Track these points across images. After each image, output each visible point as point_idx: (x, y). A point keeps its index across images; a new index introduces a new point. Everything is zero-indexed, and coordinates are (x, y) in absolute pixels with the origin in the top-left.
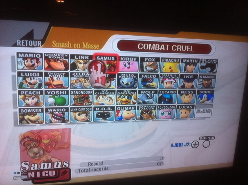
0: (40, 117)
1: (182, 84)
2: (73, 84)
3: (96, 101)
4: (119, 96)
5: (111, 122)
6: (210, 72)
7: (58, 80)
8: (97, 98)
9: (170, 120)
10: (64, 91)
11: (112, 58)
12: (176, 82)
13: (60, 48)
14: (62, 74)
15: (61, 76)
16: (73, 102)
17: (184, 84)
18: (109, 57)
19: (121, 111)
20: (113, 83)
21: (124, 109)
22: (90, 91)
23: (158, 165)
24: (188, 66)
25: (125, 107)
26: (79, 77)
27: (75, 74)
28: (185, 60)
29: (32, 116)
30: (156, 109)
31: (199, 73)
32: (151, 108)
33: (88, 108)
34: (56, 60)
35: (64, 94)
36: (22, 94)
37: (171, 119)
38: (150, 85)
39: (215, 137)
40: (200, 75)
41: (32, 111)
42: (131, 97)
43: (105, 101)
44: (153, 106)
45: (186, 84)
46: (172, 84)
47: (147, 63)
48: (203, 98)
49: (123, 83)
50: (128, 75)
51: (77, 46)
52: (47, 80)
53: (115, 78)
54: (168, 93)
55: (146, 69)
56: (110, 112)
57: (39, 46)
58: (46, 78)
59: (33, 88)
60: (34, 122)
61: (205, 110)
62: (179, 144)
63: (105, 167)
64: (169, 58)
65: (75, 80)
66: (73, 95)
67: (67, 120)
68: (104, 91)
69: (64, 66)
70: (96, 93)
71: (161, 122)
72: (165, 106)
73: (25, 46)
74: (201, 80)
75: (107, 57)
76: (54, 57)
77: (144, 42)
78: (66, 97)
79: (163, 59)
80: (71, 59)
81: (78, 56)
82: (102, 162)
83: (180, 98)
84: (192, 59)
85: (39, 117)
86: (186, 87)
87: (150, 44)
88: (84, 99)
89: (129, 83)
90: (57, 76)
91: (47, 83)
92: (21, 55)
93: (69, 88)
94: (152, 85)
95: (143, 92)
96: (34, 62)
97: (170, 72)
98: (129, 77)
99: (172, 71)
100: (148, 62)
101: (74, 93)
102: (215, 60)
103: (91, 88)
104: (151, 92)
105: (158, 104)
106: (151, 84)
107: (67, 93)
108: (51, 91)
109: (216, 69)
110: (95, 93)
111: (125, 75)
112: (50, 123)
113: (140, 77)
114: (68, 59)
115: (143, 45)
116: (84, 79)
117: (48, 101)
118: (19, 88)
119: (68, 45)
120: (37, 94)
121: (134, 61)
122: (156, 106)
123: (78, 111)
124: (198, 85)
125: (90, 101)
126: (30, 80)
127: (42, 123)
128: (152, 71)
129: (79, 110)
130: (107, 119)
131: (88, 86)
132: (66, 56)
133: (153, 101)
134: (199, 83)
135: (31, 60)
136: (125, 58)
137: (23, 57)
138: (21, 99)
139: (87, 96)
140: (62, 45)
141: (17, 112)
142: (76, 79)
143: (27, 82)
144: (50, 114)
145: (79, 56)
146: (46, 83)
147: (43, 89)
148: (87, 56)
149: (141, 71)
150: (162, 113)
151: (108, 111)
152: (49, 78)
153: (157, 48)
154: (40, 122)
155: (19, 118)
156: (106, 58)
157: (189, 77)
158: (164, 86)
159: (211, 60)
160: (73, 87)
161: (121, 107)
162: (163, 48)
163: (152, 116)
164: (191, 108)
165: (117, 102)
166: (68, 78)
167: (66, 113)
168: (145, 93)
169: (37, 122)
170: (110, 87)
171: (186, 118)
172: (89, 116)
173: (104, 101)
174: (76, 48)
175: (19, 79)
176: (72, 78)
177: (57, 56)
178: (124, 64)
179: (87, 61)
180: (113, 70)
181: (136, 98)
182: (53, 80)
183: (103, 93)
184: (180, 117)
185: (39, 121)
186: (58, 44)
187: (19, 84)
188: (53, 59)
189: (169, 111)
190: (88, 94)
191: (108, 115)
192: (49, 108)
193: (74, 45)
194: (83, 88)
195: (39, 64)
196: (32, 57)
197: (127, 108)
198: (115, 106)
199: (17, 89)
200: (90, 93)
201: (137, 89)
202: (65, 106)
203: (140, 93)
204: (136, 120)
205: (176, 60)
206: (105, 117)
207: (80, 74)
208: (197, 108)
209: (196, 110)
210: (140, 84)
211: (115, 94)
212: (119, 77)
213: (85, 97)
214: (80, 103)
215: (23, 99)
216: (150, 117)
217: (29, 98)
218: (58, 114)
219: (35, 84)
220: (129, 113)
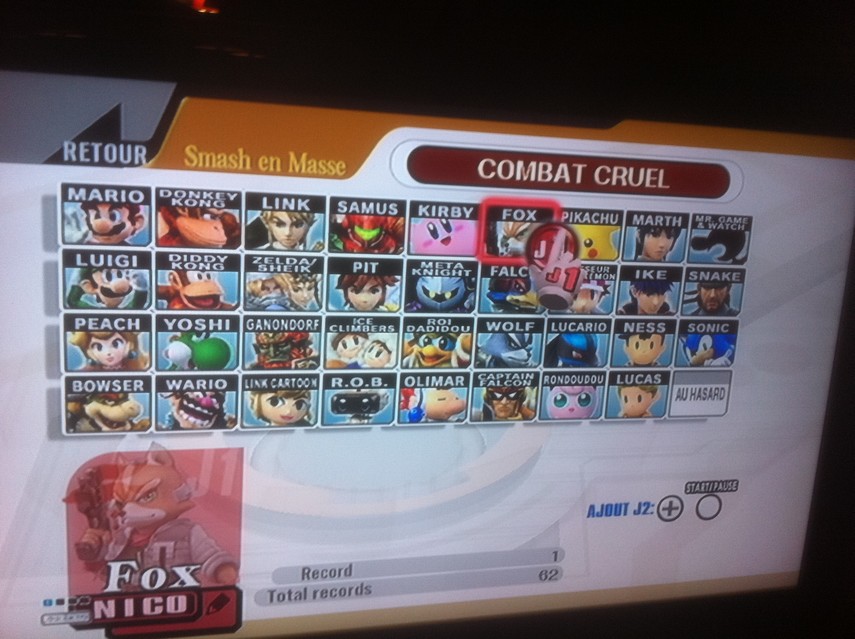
0: (139, 407)
1: (630, 300)
2: (254, 294)
3: (331, 355)
4: (413, 338)
5: (383, 428)
6: (724, 258)
7: (202, 281)
8: (335, 345)
9: (586, 422)
10: (224, 318)
11: (391, 206)
12: (608, 293)
13: (210, 170)
14: (218, 261)
15: (214, 267)
16: (251, 358)
17: (635, 300)
18: (378, 205)
19: (417, 390)
20: (393, 293)
22: (313, 318)
23: (543, 577)
24: (649, 240)
25: (431, 375)
27: (262, 261)
28: (639, 217)
29: (112, 406)
30: (537, 385)
31: (685, 261)
32: (522, 381)
33: (303, 379)
34: (195, 213)
35: (224, 330)
37: (588, 421)
38: (517, 301)
39: (737, 484)
40: (689, 270)
41: (111, 386)
42: (454, 341)
43: (363, 356)
44: (528, 375)
45: (643, 299)
46: (592, 297)
47: (508, 225)
48: (701, 347)
49: (426, 292)
50: (445, 266)
51: (268, 165)
52: (163, 280)
53: (398, 277)
54: (578, 328)
55: (507, 245)
56: (382, 392)
57: (140, 164)
58: (163, 275)
59: (115, 308)
60: (116, 424)
61: (706, 389)
62: (616, 505)
63: (359, 585)
64: (584, 211)
65: (261, 280)
66: (253, 334)
67: (230, 419)
68: (361, 321)
69: (222, 232)
70: (334, 328)
71: (553, 429)
72: (570, 374)
73: (92, 164)
74: (694, 287)
75: (372, 205)
76: (191, 203)
77: (498, 155)
78: (229, 338)
79: (564, 213)
80: (248, 208)
81: (271, 198)
82: (351, 566)
83: (622, 347)
84: (663, 214)
85: (136, 408)
86: (643, 311)
87: (521, 160)
88: (292, 348)
89: (448, 295)
90: (201, 268)
91: (164, 290)
92: (77, 191)
94: (523, 302)
95: (494, 324)
96: (121, 217)
97: (588, 257)
99: (593, 255)
101: (258, 327)
102: (743, 217)
103: (317, 311)
104: (522, 325)
105: (545, 366)
106: (521, 298)
107: (234, 327)
108: (179, 317)
109: (744, 250)
110: (331, 328)
111: (434, 265)
112: (173, 429)
114: (239, 208)
115: (498, 163)
116: (292, 279)
117: (167, 352)
118: (68, 306)
119: (238, 161)
121: (463, 217)
122: (537, 375)
123: (269, 390)
124: (684, 302)
125: (313, 355)
126: (106, 281)
127: (146, 430)
129: (274, 387)
130: (370, 418)
131: (305, 301)
133: (529, 358)
134: (687, 297)
135: (110, 210)
136: (434, 208)
137: (84, 199)
138: (74, 344)
139: (302, 336)
140: (217, 160)
141: (59, 390)
142: (264, 276)
143: (95, 285)
144: (172, 400)
145: (277, 200)
146: (160, 290)
147: (152, 311)
148: (304, 198)
150: (559, 398)
151: (374, 391)
152: (171, 274)
153: (545, 176)
154: (139, 427)
155: (67, 411)
156: (368, 205)
157: (651, 277)
159: (727, 217)
160: (255, 307)
161: (419, 378)
162: (562, 174)
163: (525, 408)
164: (660, 381)
165: (403, 358)
166: (237, 273)
167: (229, 396)
168: (501, 330)
169: (128, 426)
170: (381, 307)
171: (641, 416)
172: (309, 406)
173: (360, 354)
174: (267, 173)
175: (69, 276)
176: (252, 273)
177: (201, 197)
178: (429, 229)
179: (302, 216)
180: (392, 251)
181: (469, 344)
182: (185, 282)
183: (356, 326)
184: (621, 414)
185: (135, 421)
186: (204, 158)
187: (67, 294)
188: (186, 210)
189: (582, 391)
190: (306, 332)
191: (375, 404)
192: (171, 378)
193: (261, 160)
194: (288, 310)
195: (138, 225)
196: (116, 200)
197: (437, 379)
198: (399, 371)
199: (60, 311)
200: (313, 325)
201: (475, 315)
202: (227, 370)
203: (482, 327)
204: (470, 423)
205: (608, 215)
206: (362, 412)
207: (278, 259)
208: (677, 384)
209: (676, 388)
210: (485, 299)
211: (397, 330)
212: (414, 271)
213: (294, 341)
214: (277, 362)
215: (79, 344)
216: (519, 411)
217: (102, 342)
218: (201, 400)
219: (124, 294)
220: (444, 399)
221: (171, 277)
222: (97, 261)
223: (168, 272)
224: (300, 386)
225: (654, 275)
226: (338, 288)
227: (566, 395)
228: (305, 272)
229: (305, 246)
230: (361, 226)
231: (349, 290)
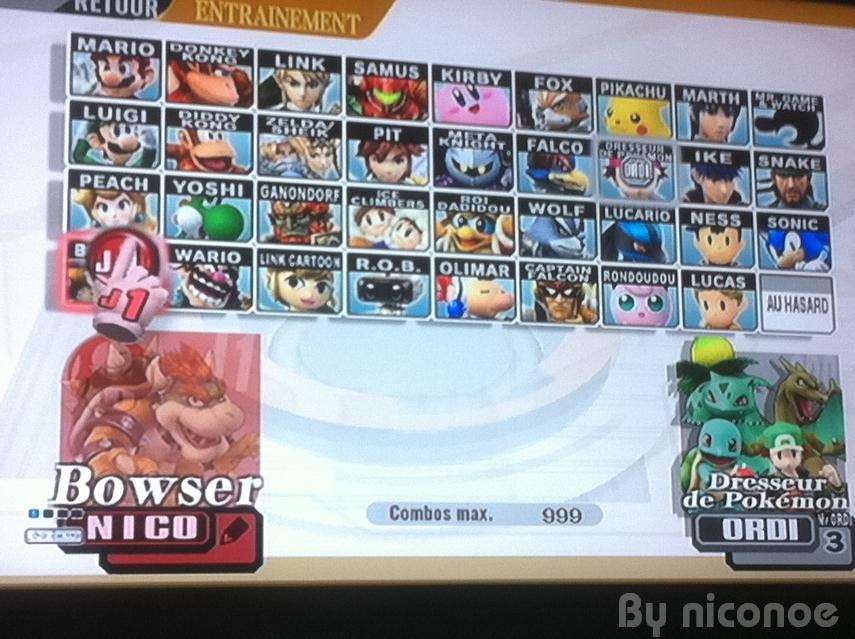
1: (693, 186)
2: (268, 157)
3: (355, 232)
4: (445, 216)
5: (419, 323)
6: (798, 142)
7: (213, 141)
8: (358, 221)
9: (661, 332)
10: (237, 183)
11: (411, 69)
12: (667, 176)
14: (229, 120)
15: (226, 126)
16: (268, 230)
17: (699, 186)
18: (397, 68)
19: (455, 279)
20: (419, 164)
21: (467, 273)
22: (333, 188)
24: (704, 117)
25: (470, 262)
26: (290, 133)
27: (276, 122)
28: (689, 91)
31: (751, 144)
32: (578, 275)
33: (325, 258)
34: (206, 69)
35: (236, 196)
36: (82, 184)
37: (664, 330)
38: (562, 180)
40: (757, 155)
42: (493, 223)
43: (391, 235)
44: (584, 269)
45: (708, 185)
47: (542, 97)
48: (787, 246)
49: (457, 165)
50: (476, 137)
52: (173, 138)
53: (424, 147)
54: (637, 216)
55: (543, 117)
56: (414, 278)
57: (151, 16)
58: (174, 132)
59: (122, 165)
61: (803, 298)
64: (626, 83)
66: (268, 203)
67: (245, 299)
68: (387, 195)
69: (234, 90)
70: (356, 201)
71: (623, 336)
72: (635, 270)
75: (390, 67)
76: (202, 58)
78: (242, 206)
79: (603, 84)
80: (259, 66)
81: (284, 56)
83: (692, 241)
84: (718, 90)
86: (710, 199)
88: (311, 221)
89: (482, 170)
90: (212, 127)
91: (174, 149)
92: (87, 42)
93: (254, 172)
94: (569, 182)
95: (537, 205)
96: (131, 70)
97: (636, 134)
98: (480, 145)
99: (642, 130)
100: (545, 93)
101: (274, 194)
102: (811, 97)
103: (337, 180)
104: (571, 209)
105: (603, 258)
106: (566, 177)
107: (248, 194)
108: (189, 179)
109: (820, 133)
110: (353, 200)
111: (463, 135)
112: (181, 307)
113: (522, 146)
114: (252, 65)
116: (308, 143)
117: (176, 217)
118: (73, 160)
120: (137, 188)
121: (491, 84)
122: (594, 269)
123: (287, 268)
124: (758, 192)
125: (334, 230)
126: (114, 135)
128: (564, 128)
129: (292, 264)
130: (403, 309)
131: (323, 168)
132: (244, 54)
133: (583, 249)
134: (761, 186)
135: (120, 62)
136: (458, 73)
138: (78, 203)
139: (321, 208)
142: (279, 139)
143: (102, 140)
144: (181, 271)
145: (290, 59)
146: (169, 149)
147: (161, 171)
148: (318, 57)
149: (522, 122)
150: (625, 299)
151: (405, 276)
152: (181, 132)
155: (68, 278)
156: (386, 67)
157: (714, 161)
158: (619, 189)
159: (792, 96)
160: (269, 172)
161: (456, 265)
163: (585, 309)
164: (744, 285)
165: (436, 239)
166: (249, 134)
167: (243, 271)
168: (546, 213)
170: (407, 180)
171: (727, 328)
172: (332, 290)
173: (387, 232)
174: (282, 30)
175: (76, 129)
176: (266, 136)
177: (213, 53)
178: (455, 96)
179: (318, 77)
180: (415, 116)
181: (511, 228)
182: (196, 141)
183: (381, 199)
184: (703, 323)
187: (73, 148)
188: (197, 65)
189: (652, 291)
190: (326, 203)
191: (407, 294)
192: (180, 247)
194: (305, 177)
195: (147, 78)
197: (478, 266)
198: (433, 255)
199: (64, 166)
200: (333, 196)
201: (514, 194)
202: (242, 241)
203: (524, 207)
204: (521, 323)
205: (653, 89)
206: (393, 301)
207: (292, 122)
208: (767, 289)
209: (766, 295)
210: (524, 178)
211: (427, 206)
212: (442, 141)
213: (313, 213)
214: (296, 236)
215: (84, 203)
216: (578, 312)
217: (107, 202)
218: (213, 274)
219: (132, 151)
220: (488, 292)
221: (182, 135)
222: (105, 114)
223: (177, 130)
224: (321, 266)
225: (717, 157)
226: (359, 154)
227: (632, 296)
228: (322, 136)
229: (321, 108)
230: (380, 88)
231: (371, 158)
